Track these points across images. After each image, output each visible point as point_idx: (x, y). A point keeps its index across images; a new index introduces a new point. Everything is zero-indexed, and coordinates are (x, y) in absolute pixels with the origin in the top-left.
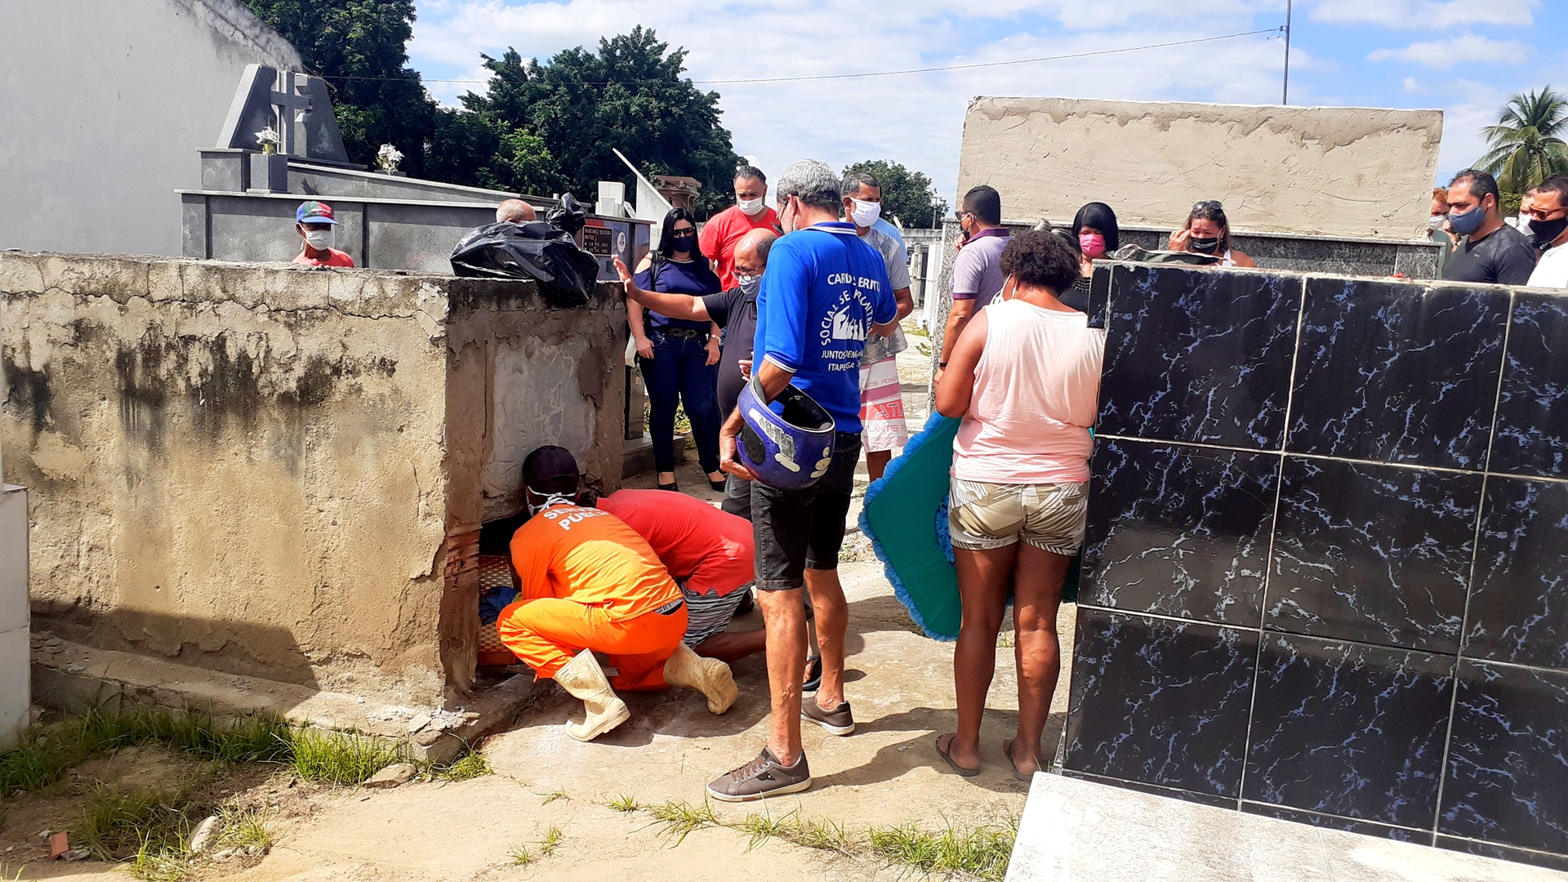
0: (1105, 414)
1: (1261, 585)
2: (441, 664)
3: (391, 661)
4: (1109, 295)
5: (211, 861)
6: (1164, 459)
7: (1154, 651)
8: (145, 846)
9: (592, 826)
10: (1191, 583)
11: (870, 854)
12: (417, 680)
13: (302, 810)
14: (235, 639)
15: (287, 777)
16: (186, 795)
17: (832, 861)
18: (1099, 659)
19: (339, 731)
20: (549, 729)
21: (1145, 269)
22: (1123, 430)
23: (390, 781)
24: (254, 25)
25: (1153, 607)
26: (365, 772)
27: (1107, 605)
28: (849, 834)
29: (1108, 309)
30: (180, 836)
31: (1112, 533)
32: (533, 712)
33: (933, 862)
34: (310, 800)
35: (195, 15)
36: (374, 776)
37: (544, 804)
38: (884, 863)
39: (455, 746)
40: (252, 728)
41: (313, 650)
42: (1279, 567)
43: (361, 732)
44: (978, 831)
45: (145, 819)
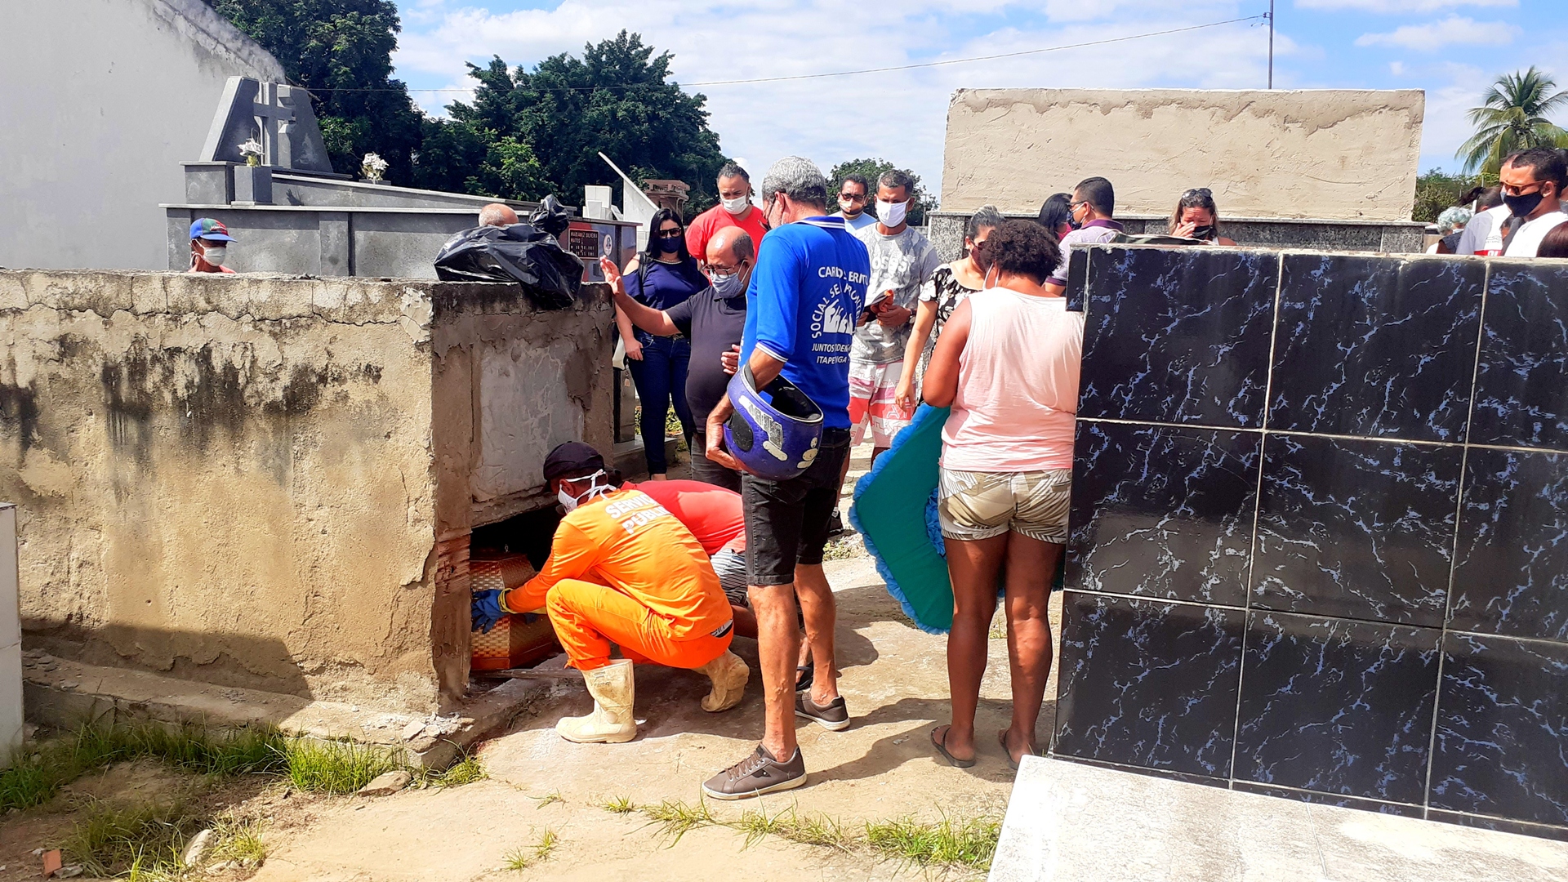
0: (1086, 397)
1: (1246, 564)
2: (434, 670)
3: (383, 669)
4: (1087, 278)
5: (204, 874)
6: (1146, 441)
7: (1142, 632)
8: (138, 861)
9: (587, 828)
10: (1177, 564)
11: (867, 848)
12: (411, 687)
13: (296, 820)
14: (228, 651)
15: (282, 787)
16: (180, 810)
17: (829, 856)
18: (1087, 643)
19: (334, 740)
20: (544, 731)
21: (1122, 251)
22: (1104, 412)
23: (385, 789)
24: (236, 38)
25: (1139, 589)
26: (360, 781)
27: (1093, 588)
28: (846, 829)
29: (1086, 292)
30: (174, 850)
31: (1096, 516)
32: (529, 716)
33: (930, 855)
34: (305, 810)
35: (176, 29)
36: (369, 784)
37: (539, 808)
38: (881, 857)
39: (450, 751)
40: (246, 739)
41: (306, 660)
42: (1263, 545)
43: (355, 740)
44: (974, 821)
45: (139, 834)
